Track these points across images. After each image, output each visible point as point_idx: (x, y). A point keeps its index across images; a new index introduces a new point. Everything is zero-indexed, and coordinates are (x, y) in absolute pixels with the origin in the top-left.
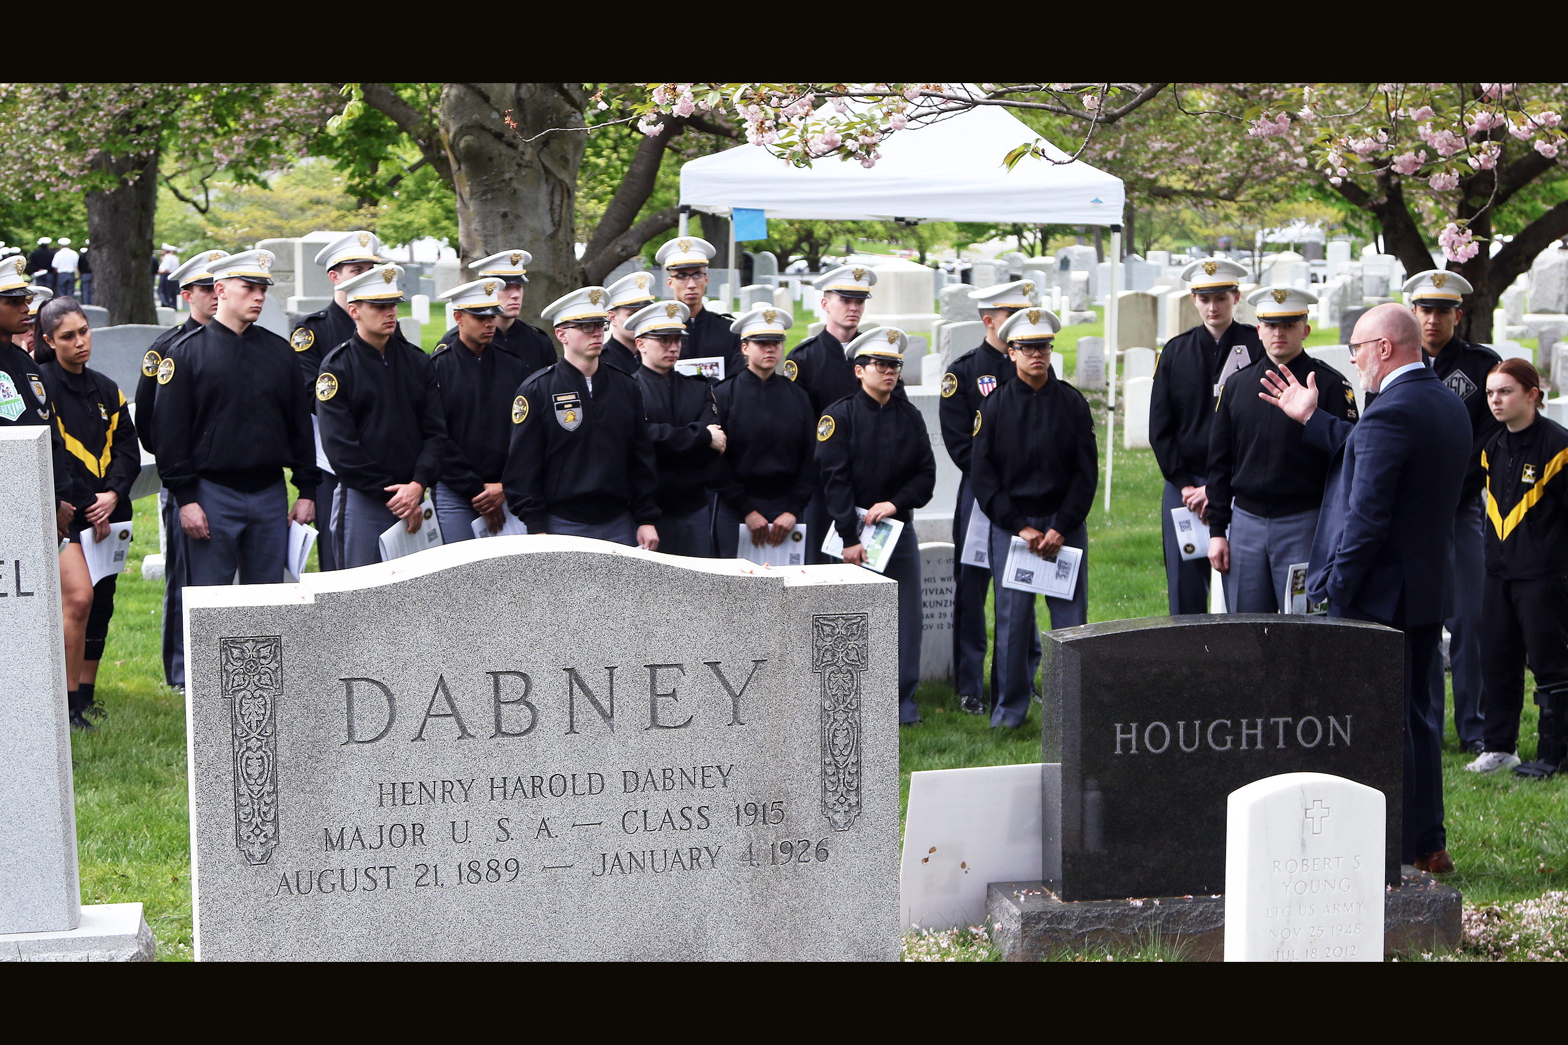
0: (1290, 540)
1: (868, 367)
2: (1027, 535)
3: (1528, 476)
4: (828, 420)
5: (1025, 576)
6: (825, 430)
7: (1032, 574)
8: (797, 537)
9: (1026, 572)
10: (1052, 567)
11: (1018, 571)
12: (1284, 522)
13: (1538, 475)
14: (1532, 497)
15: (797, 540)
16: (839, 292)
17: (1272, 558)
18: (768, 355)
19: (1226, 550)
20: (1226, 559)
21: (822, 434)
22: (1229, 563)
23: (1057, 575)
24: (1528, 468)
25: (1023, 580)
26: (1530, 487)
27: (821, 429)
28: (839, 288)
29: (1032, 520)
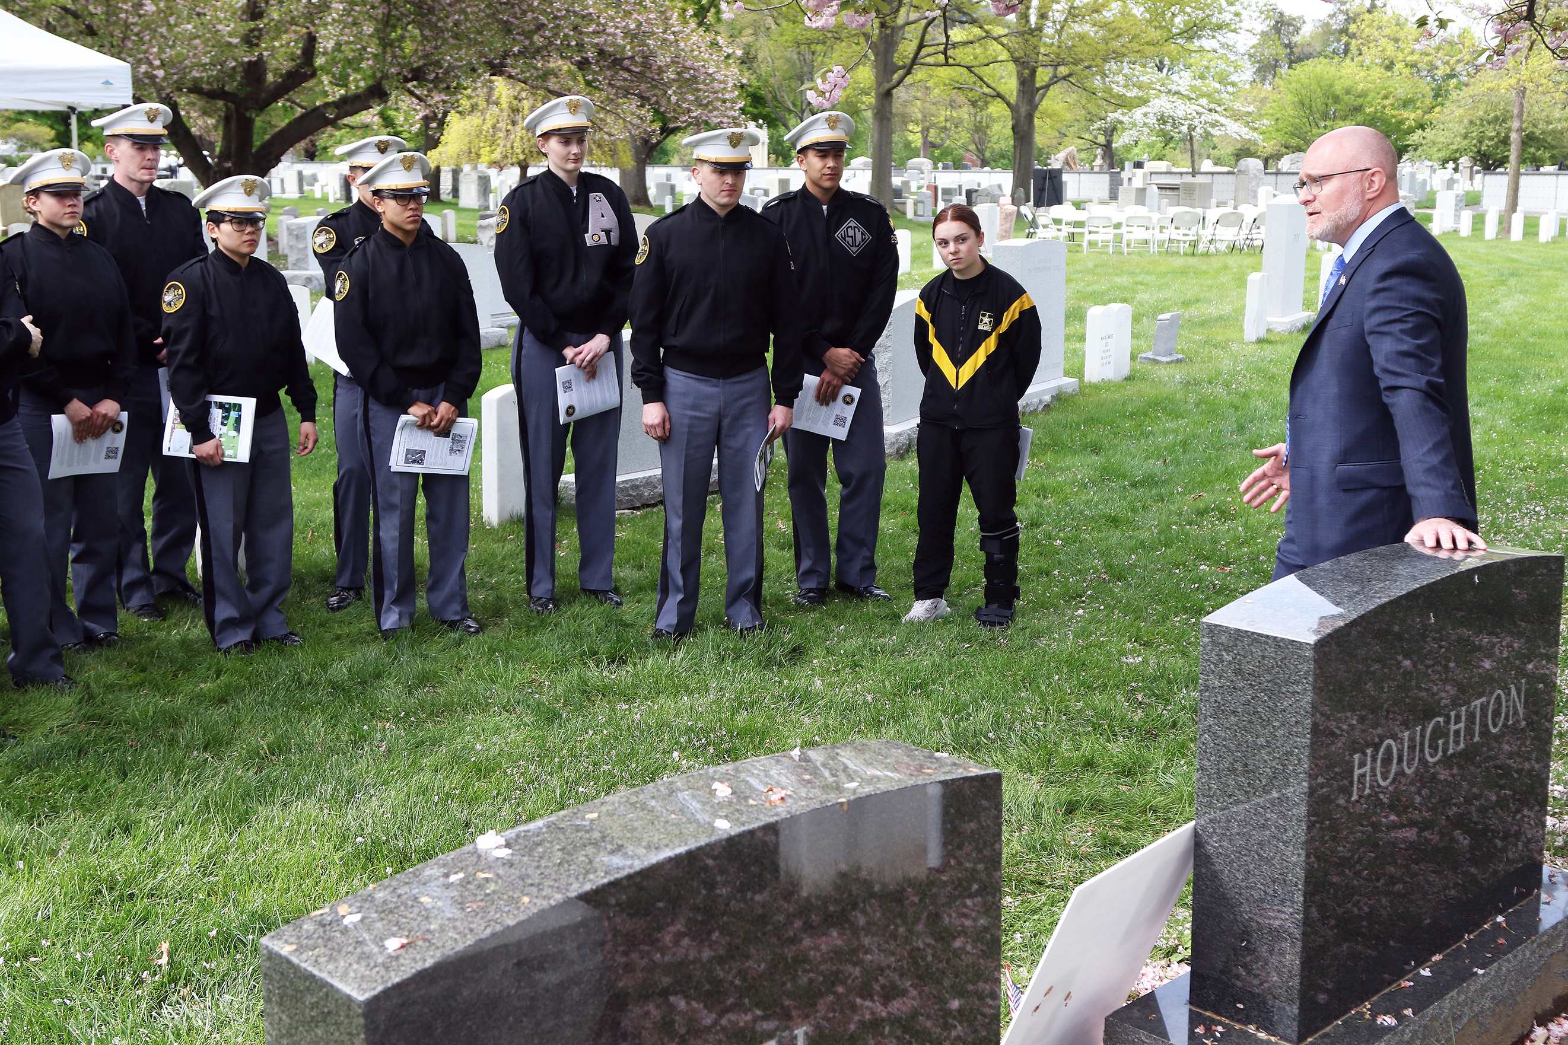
0: (746, 401)
1: (223, 226)
2: (417, 411)
3: (985, 323)
4: (177, 288)
5: (416, 456)
6: (173, 299)
7: (424, 452)
8: (116, 427)
9: (417, 452)
10: (446, 442)
11: (408, 451)
12: (738, 383)
13: (997, 322)
14: (990, 345)
15: (118, 431)
16: (130, 136)
17: (726, 422)
18: (70, 210)
19: (667, 416)
20: (667, 426)
21: (169, 304)
22: (670, 429)
23: (452, 450)
24: (984, 315)
25: (414, 462)
26: (987, 334)
27: (167, 298)
28: (130, 132)
29: (422, 393)
